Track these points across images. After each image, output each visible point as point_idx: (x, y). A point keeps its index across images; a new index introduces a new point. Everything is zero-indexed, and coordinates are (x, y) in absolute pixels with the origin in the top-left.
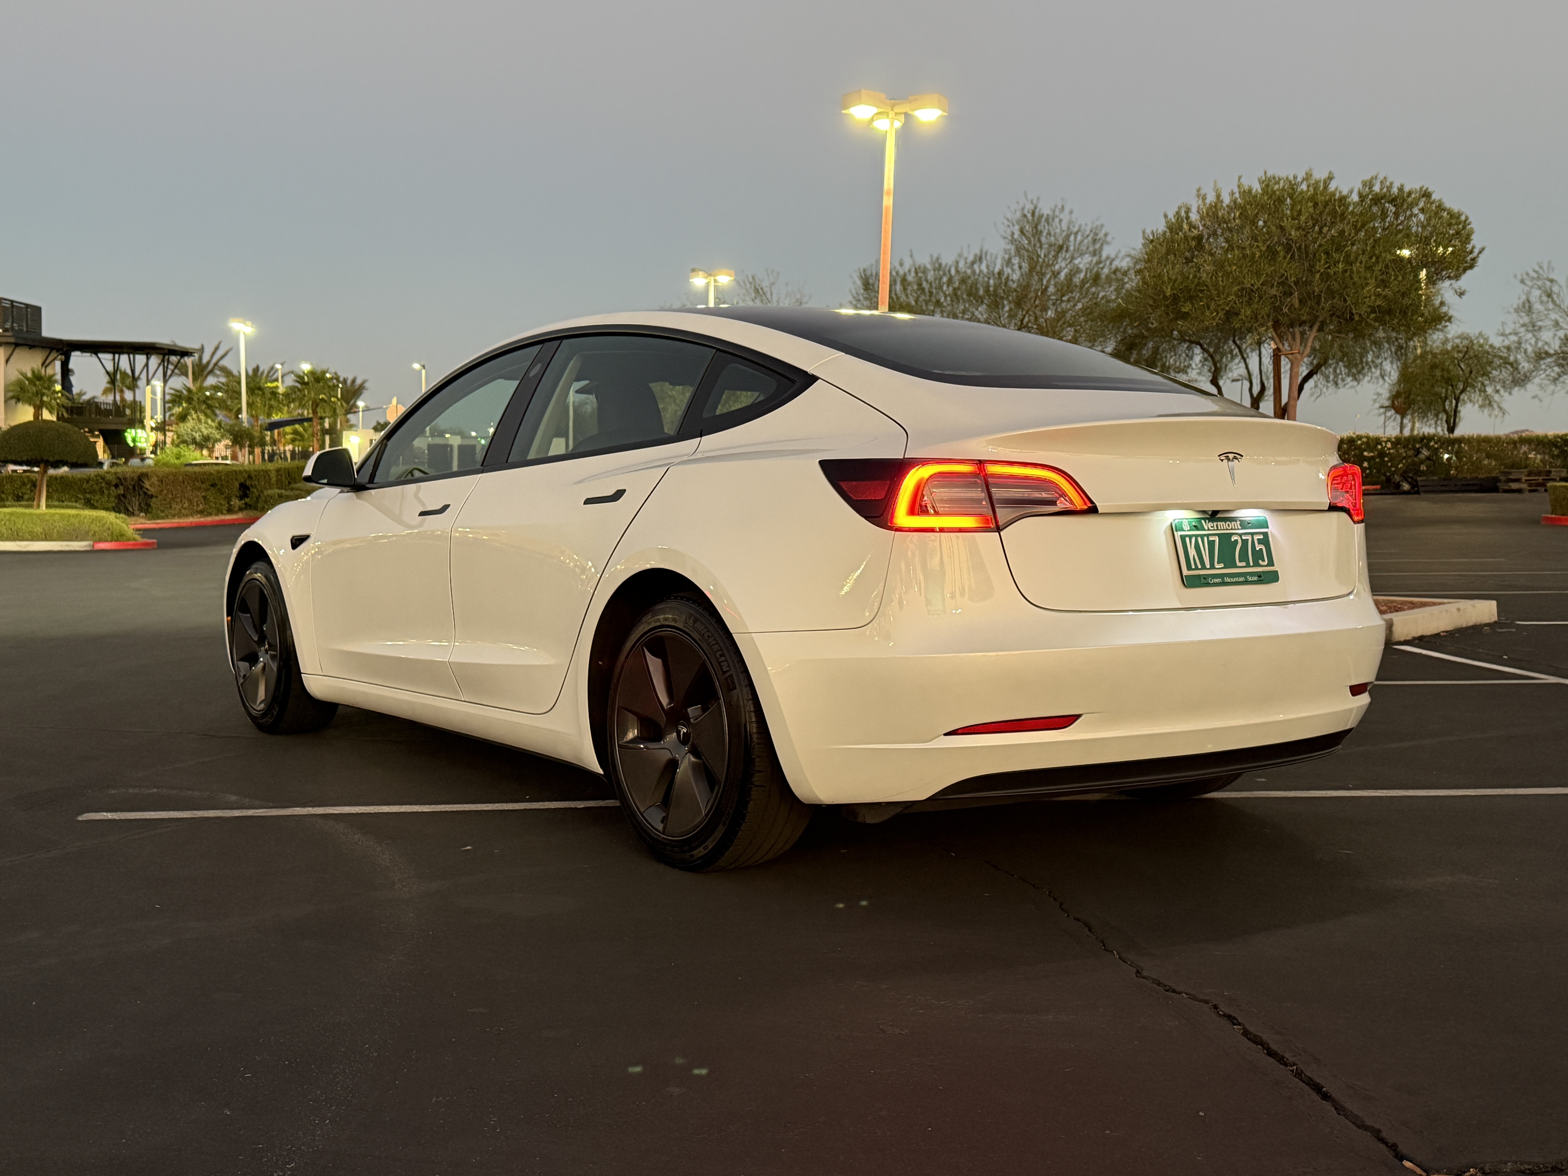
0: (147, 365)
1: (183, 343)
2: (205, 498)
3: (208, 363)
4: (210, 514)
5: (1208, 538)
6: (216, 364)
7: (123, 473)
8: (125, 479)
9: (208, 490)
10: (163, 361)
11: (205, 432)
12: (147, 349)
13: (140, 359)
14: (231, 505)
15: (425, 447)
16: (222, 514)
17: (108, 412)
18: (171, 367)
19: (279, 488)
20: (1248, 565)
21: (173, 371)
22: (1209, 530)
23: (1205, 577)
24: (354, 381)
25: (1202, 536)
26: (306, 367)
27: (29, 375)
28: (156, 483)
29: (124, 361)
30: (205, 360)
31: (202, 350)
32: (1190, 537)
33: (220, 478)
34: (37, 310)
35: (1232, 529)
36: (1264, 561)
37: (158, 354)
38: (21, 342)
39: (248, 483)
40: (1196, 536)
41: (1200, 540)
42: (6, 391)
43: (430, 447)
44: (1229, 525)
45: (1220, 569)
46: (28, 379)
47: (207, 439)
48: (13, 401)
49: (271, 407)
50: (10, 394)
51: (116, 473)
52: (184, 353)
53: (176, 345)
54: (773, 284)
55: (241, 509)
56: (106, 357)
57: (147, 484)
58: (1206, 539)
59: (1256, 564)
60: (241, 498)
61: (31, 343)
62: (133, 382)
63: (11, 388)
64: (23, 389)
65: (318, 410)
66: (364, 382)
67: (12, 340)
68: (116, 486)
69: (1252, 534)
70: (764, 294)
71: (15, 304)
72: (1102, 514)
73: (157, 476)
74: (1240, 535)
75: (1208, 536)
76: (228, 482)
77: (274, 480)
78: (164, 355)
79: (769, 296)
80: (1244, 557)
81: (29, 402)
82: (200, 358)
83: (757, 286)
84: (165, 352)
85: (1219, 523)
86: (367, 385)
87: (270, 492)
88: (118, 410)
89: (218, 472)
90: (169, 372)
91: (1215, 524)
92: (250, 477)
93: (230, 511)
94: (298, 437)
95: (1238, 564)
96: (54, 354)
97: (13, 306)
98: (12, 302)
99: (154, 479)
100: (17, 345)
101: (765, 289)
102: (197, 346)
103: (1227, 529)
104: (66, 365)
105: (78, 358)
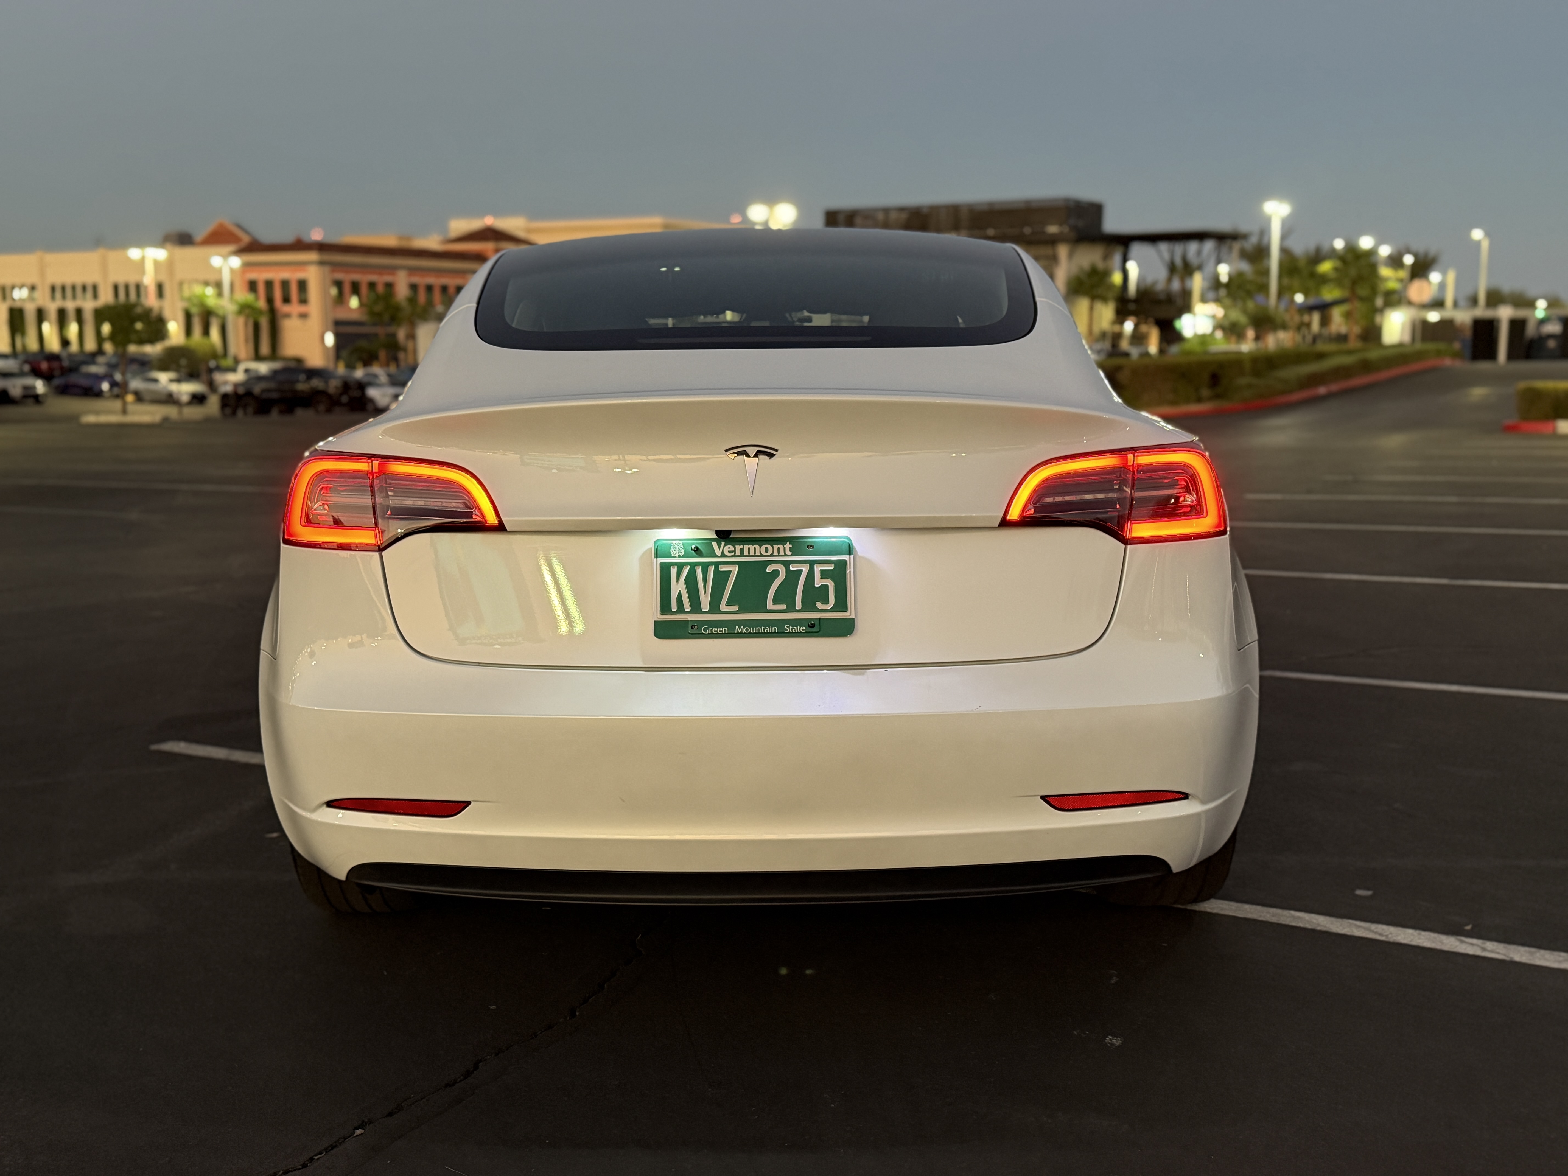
1: (1237, 228)
5: (717, 569)
10: (1216, 246)
11: (1233, 319)
12: (1200, 236)
13: (1193, 247)
17: (1161, 302)
20: (791, 608)
21: (1229, 254)
22: (723, 555)
23: (694, 625)
25: (705, 567)
26: (1364, 243)
27: (1088, 269)
29: (1179, 247)
31: (1253, 232)
32: (680, 567)
34: (1099, 208)
35: (772, 555)
36: (826, 602)
37: (1211, 240)
38: (1082, 238)
40: (693, 566)
41: (699, 571)
44: (766, 550)
45: (729, 612)
46: (1087, 274)
47: (1234, 325)
56: (1164, 247)
58: (712, 570)
59: (809, 606)
61: (1092, 238)
62: (1188, 270)
64: (1081, 283)
65: (1357, 289)
67: (1073, 237)
69: (812, 563)
71: (1079, 203)
72: (510, 532)
74: (786, 564)
75: (717, 565)
78: (1218, 241)
80: (785, 595)
81: (1085, 295)
85: (746, 547)
88: (1170, 299)
91: (738, 547)
95: (770, 606)
96: (1114, 247)
97: (1077, 206)
98: (1076, 201)
100: (1078, 241)
103: (762, 555)
104: (1125, 260)
105: (1137, 249)
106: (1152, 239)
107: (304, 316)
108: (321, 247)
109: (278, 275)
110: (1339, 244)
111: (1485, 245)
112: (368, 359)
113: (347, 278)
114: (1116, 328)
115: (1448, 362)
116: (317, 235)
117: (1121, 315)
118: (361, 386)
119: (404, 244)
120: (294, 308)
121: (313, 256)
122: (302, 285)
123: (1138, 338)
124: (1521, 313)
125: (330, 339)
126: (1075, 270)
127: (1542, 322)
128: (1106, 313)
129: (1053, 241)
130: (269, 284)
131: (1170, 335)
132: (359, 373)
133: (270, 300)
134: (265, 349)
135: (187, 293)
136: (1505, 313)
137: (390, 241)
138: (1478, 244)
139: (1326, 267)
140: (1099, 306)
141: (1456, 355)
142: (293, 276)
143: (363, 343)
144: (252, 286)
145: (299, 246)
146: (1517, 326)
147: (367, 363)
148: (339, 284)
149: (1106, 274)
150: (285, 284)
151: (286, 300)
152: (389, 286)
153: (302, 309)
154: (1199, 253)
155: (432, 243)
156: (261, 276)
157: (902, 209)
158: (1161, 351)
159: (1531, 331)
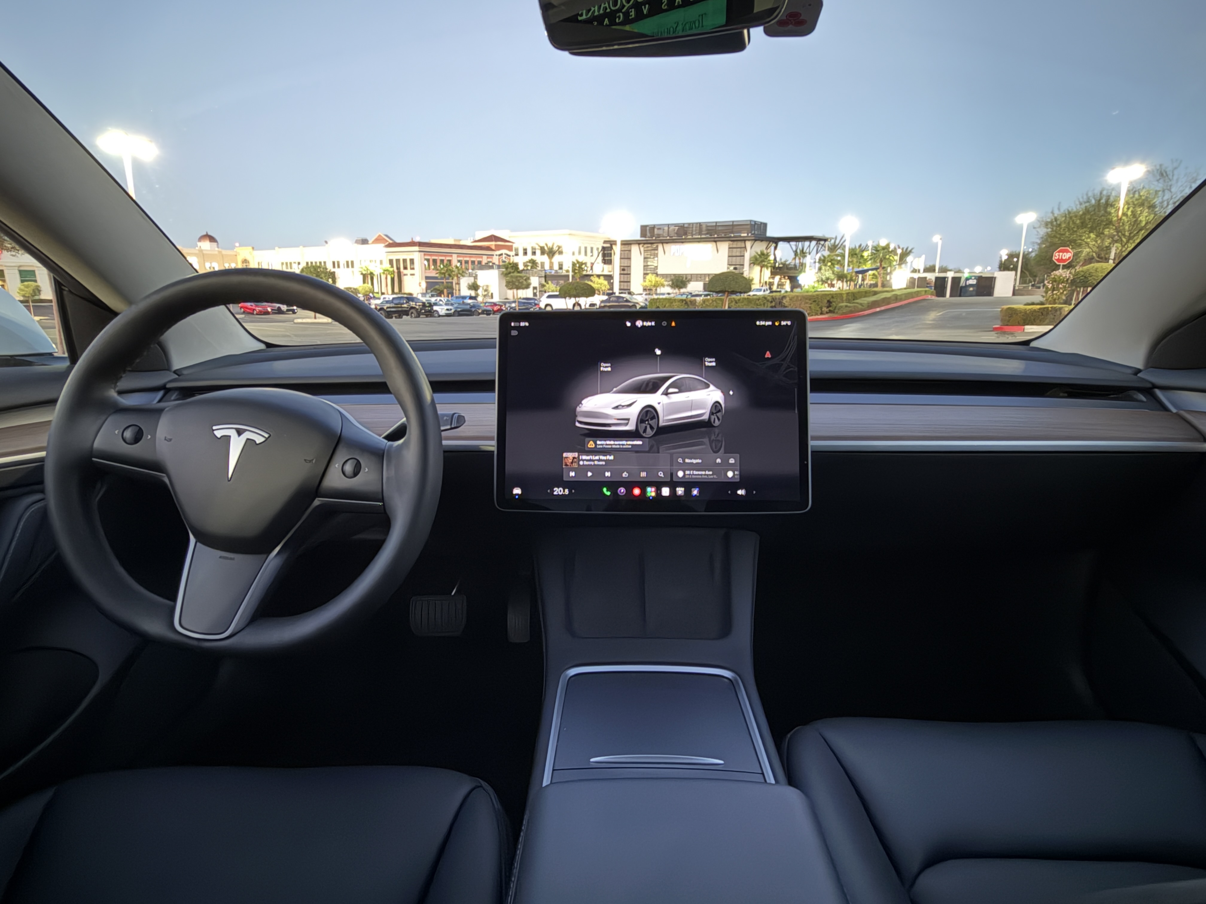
0: (809, 246)
1: (827, 236)
2: (810, 307)
3: (838, 244)
4: (812, 315)
6: (842, 244)
7: (775, 296)
8: (776, 299)
9: (811, 304)
10: (817, 244)
11: (828, 275)
12: (810, 239)
13: (807, 244)
14: (822, 311)
15: (933, 279)
16: (818, 315)
17: (791, 269)
18: (820, 246)
19: (846, 303)
21: (821, 248)
24: (907, 249)
26: (883, 243)
27: (759, 253)
29: (800, 244)
30: (837, 242)
31: (836, 238)
33: (817, 298)
34: (765, 225)
37: (815, 240)
38: (757, 239)
39: (831, 300)
42: (750, 260)
43: (937, 278)
46: (759, 255)
47: (828, 279)
48: (752, 265)
49: (860, 263)
50: (751, 262)
51: (772, 296)
52: (825, 240)
53: (824, 237)
54: (1176, 168)
55: (827, 313)
56: (793, 244)
57: (784, 301)
60: (828, 307)
61: (762, 239)
62: (803, 254)
63: (752, 259)
64: (756, 259)
65: (883, 263)
66: (912, 249)
67: (753, 238)
68: (772, 302)
70: (1167, 175)
73: (789, 297)
76: (822, 300)
77: (845, 298)
78: (818, 241)
79: (1170, 177)
81: (758, 264)
82: (835, 242)
83: (1163, 171)
84: (818, 240)
86: (913, 251)
87: (842, 304)
88: (795, 267)
89: (818, 295)
90: (819, 249)
92: (833, 297)
93: (822, 314)
94: (875, 277)
96: (771, 243)
97: (755, 224)
98: (755, 222)
99: (788, 299)
100: (756, 240)
101: (1168, 173)
102: (834, 236)
104: (776, 248)
105: (781, 244)
106: (788, 240)
107: (412, 275)
108: (420, 244)
109: (401, 257)
110: (870, 244)
111: (940, 243)
112: (440, 293)
113: (431, 258)
114: (771, 280)
115: (929, 297)
116: (418, 239)
117: (773, 274)
118: (431, 305)
119: (457, 243)
120: (409, 271)
121: (416, 248)
122: (412, 261)
123: (781, 285)
124: (958, 275)
125: (424, 285)
126: (754, 254)
127: (967, 279)
128: (767, 272)
129: (744, 240)
130: (398, 261)
131: (795, 284)
132: (433, 300)
133: (398, 268)
134: (396, 290)
135: (363, 266)
136: (950, 275)
137: (451, 242)
138: (937, 244)
139: (866, 254)
140: (764, 269)
141: (932, 294)
142: (408, 257)
143: (437, 287)
144: (391, 262)
145: (412, 244)
146: (956, 280)
148: (428, 260)
149: (768, 255)
150: (405, 261)
151: (405, 268)
152: (450, 261)
153: (412, 272)
155: (469, 243)
156: (394, 257)
157: (675, 225)
158: (792, 291)
159: (962, 284)
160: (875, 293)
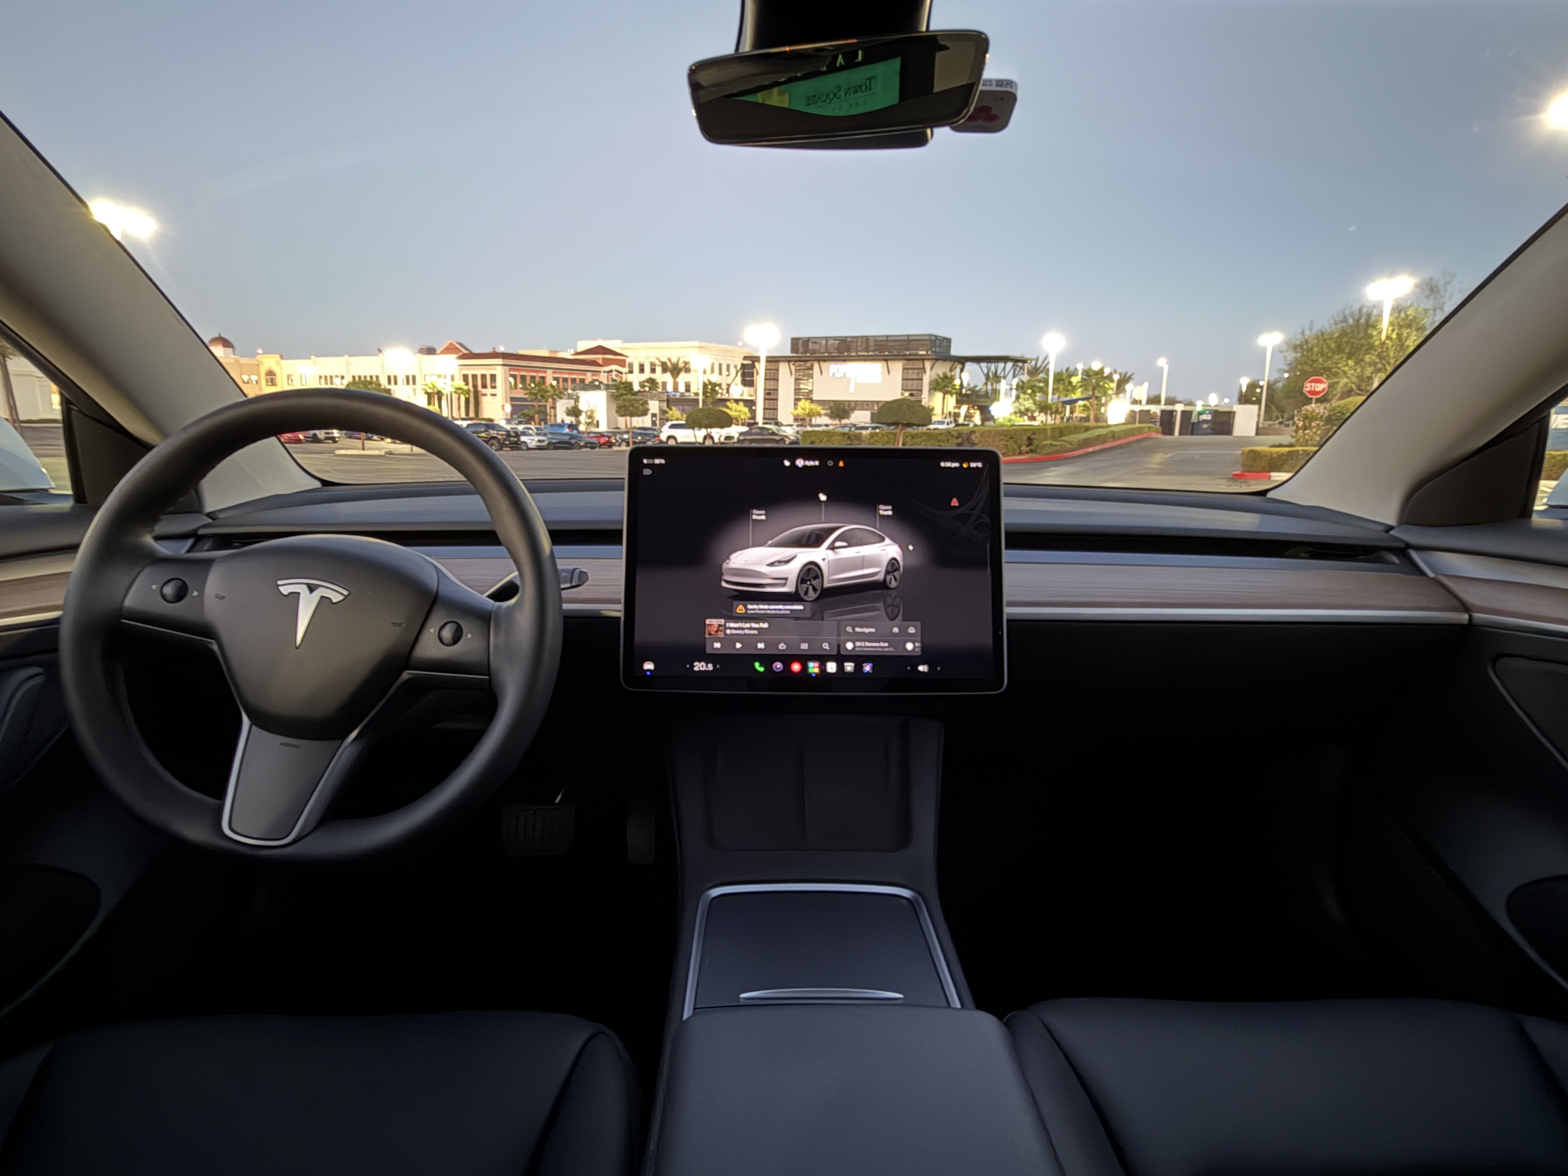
1: (1027, 356)
2: (1004, 445)
3: (1040, 367)
4: (1008, 456)
6: (1044, 367)
7: (962, 431)
8: (963, 434)
9: (1007, 441)
10: (1014, 366)
11: (1027, 406)
12: (1005, 359)
13: (1001, 365)
14: (1020, 450)
15: (1159, 413)
16: (1014, 456)
17: (981, 396)
18: (1018, 369)
19: (1051, 440)
21: (1019, 371)
24: (1125, 374)
26: (1096, 366)
27: (942, 376)
28: (979, 437)
29: (993, 365)
30: (1039, 364)
31: (1037, 359)
33: (1015, 433)
34: (949, 341)
37: (1012, 361)
38: (939, 358)
39: (1033, 437)
42: (930, 385)
43: (1163, 412)
46: (941, 378)
47: (1027, 410)
48: (933, 391)
49: (1068, 390)
50: (932, 387)
51: (958, 430)
52: (1024, 361)
53: (1023, 357)
55: (1027, 453)
56: (984, 365)
57: (973, 437)
60: (1028, 446)
61: (945, 358)
62: (997, 378)
63: (932, 383)
64: (938, 384)
65: (1096, 392)
66: (1132, 375)
67: (934, 357)
68: (957, 438)
71: (938, 338)
73: (980, 433)
76: (1020, 436)
77: (1049, 435)
81: (940, 390)
82: (1036, 364)
83: (1432, 284)
84: (1016, 361)
86: (1133, 377)
87: (1045, 442)
88: (986, 395)
89: (1015, 430)
90: (1017, 372)
92: (1033, 434)
93: (1020, 453)
94: (1086, 409)
96: (956, 364)
97: (936, 339)
98: (936, 336)
99: (978, 434)
100: (937, 360)
101: (1439, 288)
102: (1035, 357)
104: (962, 370)
105: (969, 366)
106: (978, 360)
107: (494, 395)
108: (504, 356)
109: (479, 372)
110: (1080, 367)
111: (1166, 368)
112: (529, 420)
113: (519, 374)
114: (957, 411)
115: (1154, 435)
116: (502, 349)
117: (959, 403)
118: (517, 435)
119: (553, 355)
120: (488, 391)
121: (500, 361)
122: (493, 377)
123: (968, 416)
124: (1188, 408)
125: (508, 408)
126: (934, 377)
127: (1200, 413)
128: (951, 401)
129: (923, 359)
130: (475, 377)
131: (986, 415)
132: (520, 428)
133: (475, 386)
134: (472, 415)
135: (428, 382)
136: (1179, 408)
137: (545, 353)
138: (1162, 369)
139: (1075, 380)
140: (948, 396)
141: (1157, 432)
142: (488, 372)
143: (526, 411)
144: (465, 377)
145: (494, 355)
146: (1186, 415)
147: (528, 422)
148: (515, 377)
149: (952, 379)
150: (484, 377)
151: (484, 386)
152: (543, 378)
153: (493, 391)
154: (1004, 369)
155: (568, 355)
156: (470, 372)
157: (835, 338)
158: (982, 424)
159: (1194, 419)
160: (1087, 429)
